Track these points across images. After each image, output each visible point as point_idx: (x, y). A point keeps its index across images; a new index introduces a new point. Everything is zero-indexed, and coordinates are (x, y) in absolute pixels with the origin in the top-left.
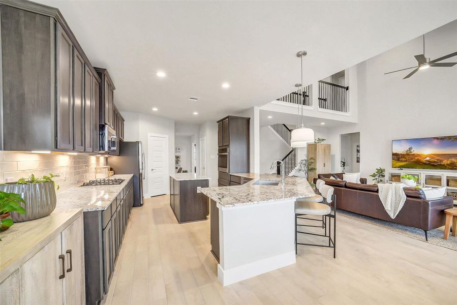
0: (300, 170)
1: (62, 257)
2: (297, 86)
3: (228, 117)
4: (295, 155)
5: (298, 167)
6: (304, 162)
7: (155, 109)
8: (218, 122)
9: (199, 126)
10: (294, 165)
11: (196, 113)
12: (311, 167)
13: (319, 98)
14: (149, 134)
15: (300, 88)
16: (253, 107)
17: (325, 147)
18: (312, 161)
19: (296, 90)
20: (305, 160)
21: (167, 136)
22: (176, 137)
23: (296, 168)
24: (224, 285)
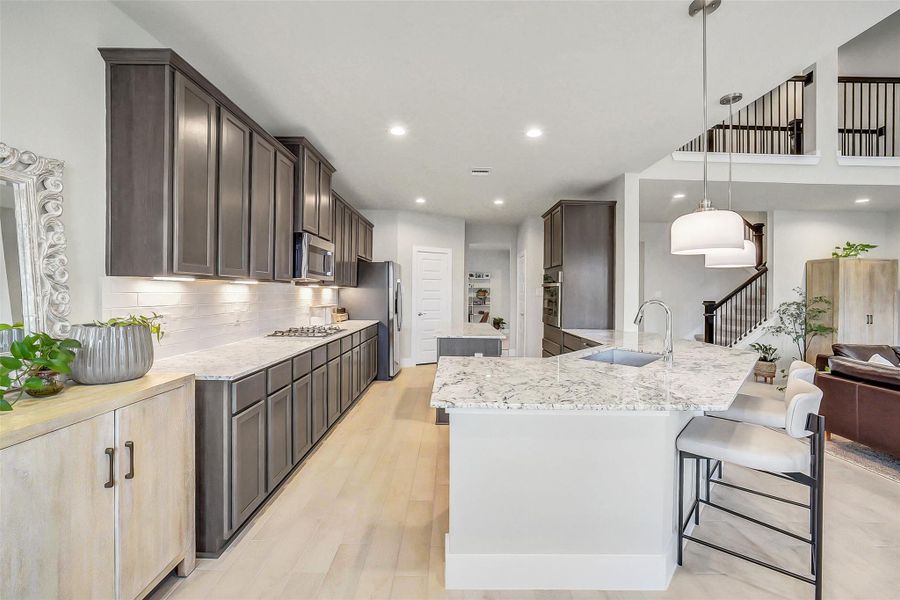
0: (779, 330)
1: (111, 453)
2: (725, 101)
3: (560, 204)
4: (763, 291)
5: (772, 321)
6: (793, 309)
7: (420, 201)
8: (544, 216)
9: (514, 228)
10: (762, 314)
11: (499, 202)
12: (818, 323)
13: (840, 131)
14: (416, 248)
15: (737, 107)
16: (624, 175)
17: (872, 267)
18: (823, 306)
19: (723, 114)
20: (798, 304)
21: (449, 251)
22: (468, 253)
23: (765, 324)
24: (447, 588)
